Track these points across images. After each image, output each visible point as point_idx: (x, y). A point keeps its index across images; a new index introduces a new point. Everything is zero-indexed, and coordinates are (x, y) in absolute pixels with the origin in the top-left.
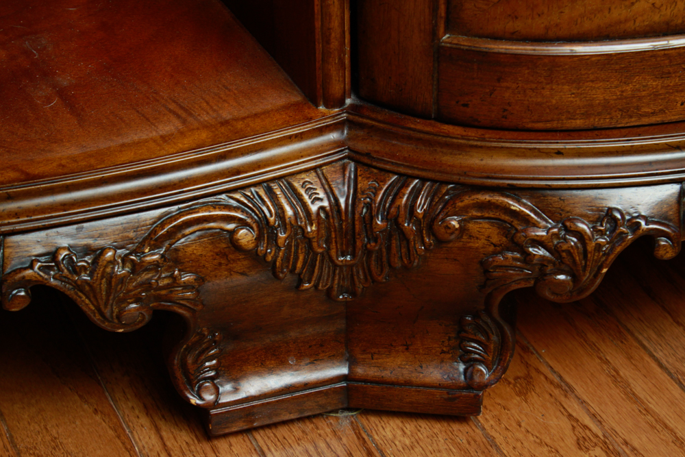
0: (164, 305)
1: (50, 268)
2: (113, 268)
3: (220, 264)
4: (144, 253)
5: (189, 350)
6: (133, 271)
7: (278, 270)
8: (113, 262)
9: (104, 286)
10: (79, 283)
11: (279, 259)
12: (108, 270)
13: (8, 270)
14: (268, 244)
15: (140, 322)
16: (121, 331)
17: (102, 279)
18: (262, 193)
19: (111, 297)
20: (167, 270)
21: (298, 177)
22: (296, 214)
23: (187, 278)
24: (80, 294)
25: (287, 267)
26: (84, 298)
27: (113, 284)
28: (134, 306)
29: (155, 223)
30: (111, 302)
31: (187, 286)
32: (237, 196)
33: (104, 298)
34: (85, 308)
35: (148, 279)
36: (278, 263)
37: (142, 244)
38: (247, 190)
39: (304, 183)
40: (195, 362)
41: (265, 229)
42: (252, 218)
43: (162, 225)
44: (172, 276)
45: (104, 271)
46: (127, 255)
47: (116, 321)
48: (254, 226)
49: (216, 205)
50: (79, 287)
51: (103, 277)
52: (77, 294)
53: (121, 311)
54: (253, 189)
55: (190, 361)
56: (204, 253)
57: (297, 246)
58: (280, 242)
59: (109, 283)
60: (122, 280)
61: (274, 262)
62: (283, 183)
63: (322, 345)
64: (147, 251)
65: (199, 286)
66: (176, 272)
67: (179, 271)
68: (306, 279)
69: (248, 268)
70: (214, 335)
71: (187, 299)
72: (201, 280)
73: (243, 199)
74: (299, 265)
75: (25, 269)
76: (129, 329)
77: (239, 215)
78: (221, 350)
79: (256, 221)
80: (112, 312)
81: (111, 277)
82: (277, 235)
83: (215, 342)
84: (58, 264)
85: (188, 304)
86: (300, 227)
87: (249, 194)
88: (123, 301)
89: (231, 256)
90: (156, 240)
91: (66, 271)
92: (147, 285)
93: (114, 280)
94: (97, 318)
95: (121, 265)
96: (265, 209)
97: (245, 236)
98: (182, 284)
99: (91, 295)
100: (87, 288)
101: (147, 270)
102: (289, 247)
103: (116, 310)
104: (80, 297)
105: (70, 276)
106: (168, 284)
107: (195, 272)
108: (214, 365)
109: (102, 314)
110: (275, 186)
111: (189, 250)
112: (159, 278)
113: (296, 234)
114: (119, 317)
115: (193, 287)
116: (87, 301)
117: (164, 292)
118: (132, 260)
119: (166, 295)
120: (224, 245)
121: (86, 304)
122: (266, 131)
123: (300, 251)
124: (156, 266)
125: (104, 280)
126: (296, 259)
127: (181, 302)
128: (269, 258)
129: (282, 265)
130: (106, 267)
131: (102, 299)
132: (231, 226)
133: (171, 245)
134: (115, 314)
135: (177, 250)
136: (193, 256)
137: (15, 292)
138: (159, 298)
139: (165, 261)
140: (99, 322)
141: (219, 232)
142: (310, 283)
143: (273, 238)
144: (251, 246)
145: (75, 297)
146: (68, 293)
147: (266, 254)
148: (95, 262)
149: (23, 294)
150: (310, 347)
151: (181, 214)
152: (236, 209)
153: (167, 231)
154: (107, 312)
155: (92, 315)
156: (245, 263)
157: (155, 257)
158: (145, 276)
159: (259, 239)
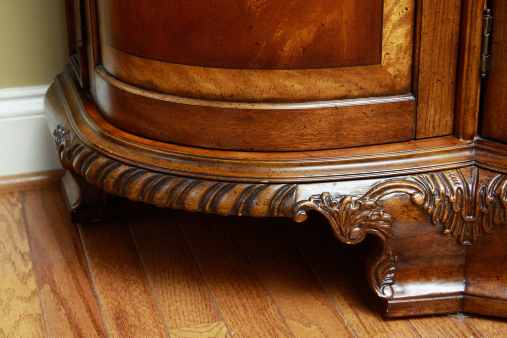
0: (373, 231)
1: (319, 202)
2: (350, 206)
3: (404, 211)
4: (366, 199)
5: (380, 264)
6: (360, 209)
7: (434, 218)
8: (350, 202)
9: (344, 215)
10: (332, 211)
11: (435, 212)
12: (348, 206)
13: (298, 201)
14: (430, 203)
15: (359, 239)
16: (349, 243)
17: (344, 211)
18: (428, 177)
19: (347, 221)
20: (377, 211)
21: (448, 171)
22: (445, 190)
23: (386, 216)
24: (332, 218)
25: (439, 218)
26: (334, 220)
27: (349, 214)
28: (357, 229)
29: (373, 185)
30: (347, 224)
31: (386, 221)
32: (415, 177)
33: (344, 221)
34: (333, 226)
35: (366, 214)
36: (434, 215)
37: (366, 195)
38: (421, 174)
39: (450, 175)
40: (383, 273)
41: (429, 196)
42: (423, 189)
43: (376, 187)
44: (379, 215)
45: (345, 207)
46: (357, 200)
47: (347, 236)
48: (424, 193)
49: (404, 180)
50: (332, 213)
51: (344, 210)
52: (330, 217)
53: (351, 231)
54: (424, 175)
55: (380, 272)
56: (396, 204)
57: (445, 207)
58: (436, 203)
59: (347, 213)
60: (354, 213)
61: (432, 214)
62: (440, 174)
63: (451, 273)
65: (392, 222)
66: (381, 212)
67: (383, 212)
68: (447, 227)
69: (418, 216)
70: (394, 258)
71: (385, 229)
72: (394, 219)
73: (418, 179)
74: (445, 217)
75: (307, 201)
76: (353, 243)
77: (416, 186)
78: (397, 269)
79: (424, 191)
80: (346, 231)
81: (349, 210)
82: (435, 199)
83: (394, 262)
84: (322, 201)
85: (385, 232)
86: (447, 197)
87: (422, 177)
88: (353, 225)
89: (410, 208)
90: (373, 194)
91: (326, 204)
92: (366, 218)
93: (350, 212)
94: (338, 233)
95: (354, 205)
96: (429, 185)
97: (419, 198)
98: (384, 219)
99: (338, 219)
100: (336, 215)
101: (366, 209)
102: (440, 207)
103: (348, 230)
104: (332, 219)
105: (328, 207)
106: (377, 218)
107: (391, 214)
108: (392, 277)
109: (341, 231)
110: (435, 175)
111: (389, 201)
112: (373, 214)
113: (445, 200)
114: (349, 234)
115: (389, 222)
116: (335, 222)
117: (373, 223)
118: (360, 203)
119: (375, 225)
120: (407, 201)
121: (334, 224)
123: (446, 210)
124: (371, 207)
125: (345, 211)
126: (444, 214)
127: (382, 230)
128: (430, 211)
129: (436, 216)
130: (346, 204)
131: (342, 222)
132: (411, 192)
133: (380, 197)
134: (347, 233)
135: (382, 201)
136: (391, 205)
137: (300, 212)
138: (371, 227)
139: (376, 205)
141: (404, 195)
142: (449, 230)
143: (432, 201)
144: (421, 203)
145: (329, 218)
146: (326, 216)
147: (428, 208)
148: (342, 201)
149: (304, 213)
150: (444, 273)
151: (386, 183)
152: (415, 183)
153: (379, 190)
154: (343, 229)
155: (336, 230)
156: (417, 212)
157: (372, 203)
158: (366, 213)
159: (425, 200)
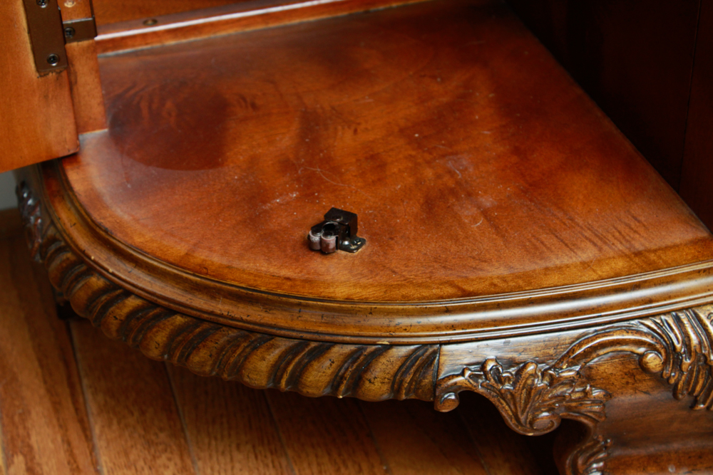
0: (572, 416)
1: (479, 376)
2: (533, 381)
3: (627, 383)
4: (562, 369)
5: (582, 452)
6: (551, 384)
7: (679, 392)
8: (534, 375)
9: (524, 396)
10: (503, 391)
11: (681, 382)
12: (529, 382)
13: (441, 376)
14: (673, 368)
15: (549, 428)
16: (531, 434)
17: (523, 389)
18: (671, 322)
19: (529, 406)
20: (580, 386)
21: (704, 308)
22: (701, 343)
23: (596, 393)
24: (502, 401)
25: (687, 389)
26: (505, 404)
27: (532, 394)
28: (545, 414)
29: (573, 342)
30: (527, 409)
31: (595, 402)
32: (648, 322)
33: (522, 405)
34: (504, 414)
35: (562, 392)
36: (679, 386)
37: (561, 360)
38: (658, 317)
39: (709, 315)
40: (585, 463)
41: (672, 358)
42: (661, 344)
43: (580, 345)
44: (584, 391)
45: (525, 382)
46: (546, 370)
47: (528, 426)
48: (662, 351)
49: (628, 330)
50: (501, 395)
51: (524, 387)
52: (499, 401)
53: (534, 418)
54: (663, 317)
55: (580, 461)
56: (614, 372)
57: (698, 372)
58: (684, 367)
59: (529, 393)
60: (540, 392)
61: (676, 384)
62: (690, 313)
63: (700, 457)
64: (564, 367)
65: (607, 401)
66: (588, 388)
67: (591, 386)
68: (701, 400)
69: (652, 388)
70: (606, 442)
71: (594, 412)
72: (609, 395)
73: (653, 326)
74: (698, 388)
75: (457, 376)
76: (537, 434)
77: (648, 340)
78: (609, 454)
79: (664, 348)
80: (527, 418)
81: (531, 389)
82: (682, 361)
83: (606, 447)
84: (486, 374)
85: (593, 416)
86: (704, 355)
87: (659, 321)
88: (539, 409)
89: (638, 377)
90: (574, 358)
91: (492, 380)
92: (562, 397)
93: (533, 391)
94: (512, 423)
95: (540, 378)
96: (672, 335)
97: (653, 360)
98: (592, 399)
99: (512, 403)
100: (509, 396)
101: (563, 384)
102: (691, 372)
103: (530, 417)
104: (502, 404)
105: (495, 385)
106: (580, 398)
107: (604, 389)
108: (601, 468)
109: (518, 419)
110: (682, 316)
111: (602, 369)
112: (573, 392)
113: (699, 361)
114: (531, 423)
115: (601, 402)
116: (507, 408)
117: (574, 404)
118: (551, 375)
119: (576, 407)
120: (633, 367)
121: (506, 410)
122: (678, 264)
123: (700, 376)
124: (571, 382)
125: (525, 390)
126: (696, 383)
127: (589, 414)
128: (672, 381)
129: (683, 387)
130: (527, 379)
131: (520, 407)
132: (642, 350)
133: (586, 363)
134: (528, 420)
135: (590, 368)
136: (605, 374)
137: (446, 396)
138: (569, 409)
139: (580, 377)
140: (513, 426)
141: (629, 355)
142: (704, 403)
143: (678, 364)
144: (658, 369)
145: (497, 404)
146: (492, 399)
147: (669, 378)
148: (519, 373)
149: (453, 397)
150: (690, 457)
151: (597, 336)
152: (646, 334)
153: (584, 351)
154: (522, 418)
155: (509, 420)
156: (650, 383)
157: (571, 373)
158: (559, 390)
159: (665, 363)
